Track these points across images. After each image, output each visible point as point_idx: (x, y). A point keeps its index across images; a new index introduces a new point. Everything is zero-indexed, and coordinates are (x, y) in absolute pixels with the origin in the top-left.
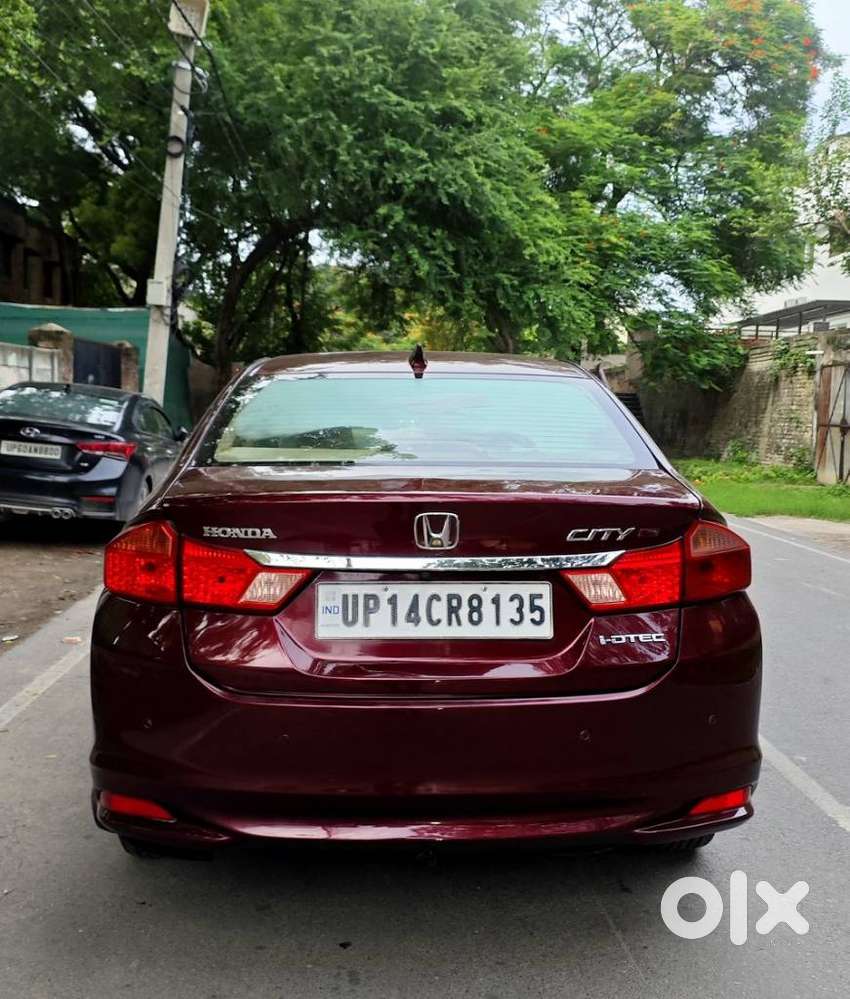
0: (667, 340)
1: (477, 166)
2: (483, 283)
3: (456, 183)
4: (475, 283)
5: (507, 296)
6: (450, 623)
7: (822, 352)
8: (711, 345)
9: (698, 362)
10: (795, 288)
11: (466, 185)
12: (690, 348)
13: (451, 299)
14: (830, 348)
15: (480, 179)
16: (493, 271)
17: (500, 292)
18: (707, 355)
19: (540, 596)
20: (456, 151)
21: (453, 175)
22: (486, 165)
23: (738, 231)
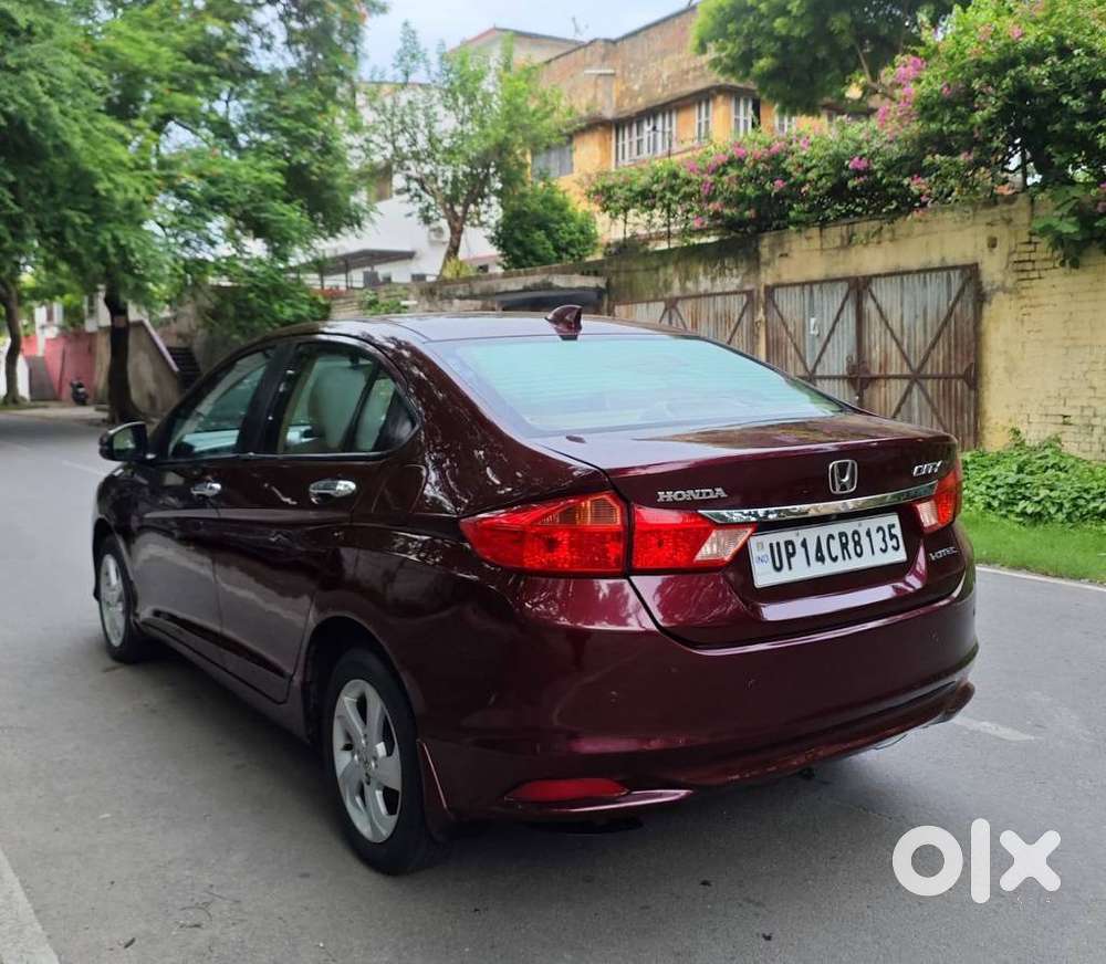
0: (250, 290)
1: (41, 83)
2: (47, 220)
3: (15, 101)
4: (36, 220)
5: (77, 236)
6: (844, 558)
7: (415, 302)
8: (292, 295)
9: (282, 312)
10: (356, 236)
11: (28, 104)
12: (273, 298)
13: (9, 239)
14: (424, 299)
15: (45, 99)
16: (57, 206)
17: (69, 233)
18: (291, 305)
19: (893, 526)
20: (9, 63)
21: (10, 91)
22: (51, 82)
23: (317, 176)
